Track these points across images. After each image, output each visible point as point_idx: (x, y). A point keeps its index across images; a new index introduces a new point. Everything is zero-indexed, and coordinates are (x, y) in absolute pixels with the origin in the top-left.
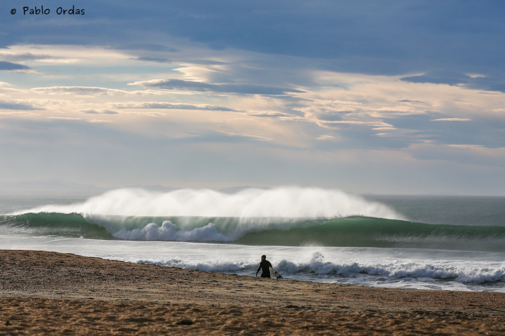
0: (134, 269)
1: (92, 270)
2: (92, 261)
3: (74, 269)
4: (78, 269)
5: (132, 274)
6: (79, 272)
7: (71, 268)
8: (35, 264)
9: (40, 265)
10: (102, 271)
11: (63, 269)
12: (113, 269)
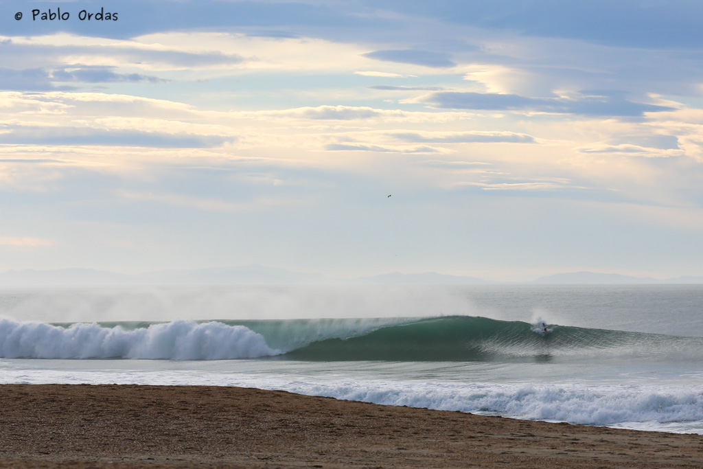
0: (390, 416)
1: (318, 419)
2: (319, 403)
3: (287, 416)
4: (295, 417)
5: (387, 425)
6: (296, 422)
7: (283, 416)
8: (221, 410)
9: (229, 411)
10: (336, 420)
11: (269, 417)
12: (355, 416)
